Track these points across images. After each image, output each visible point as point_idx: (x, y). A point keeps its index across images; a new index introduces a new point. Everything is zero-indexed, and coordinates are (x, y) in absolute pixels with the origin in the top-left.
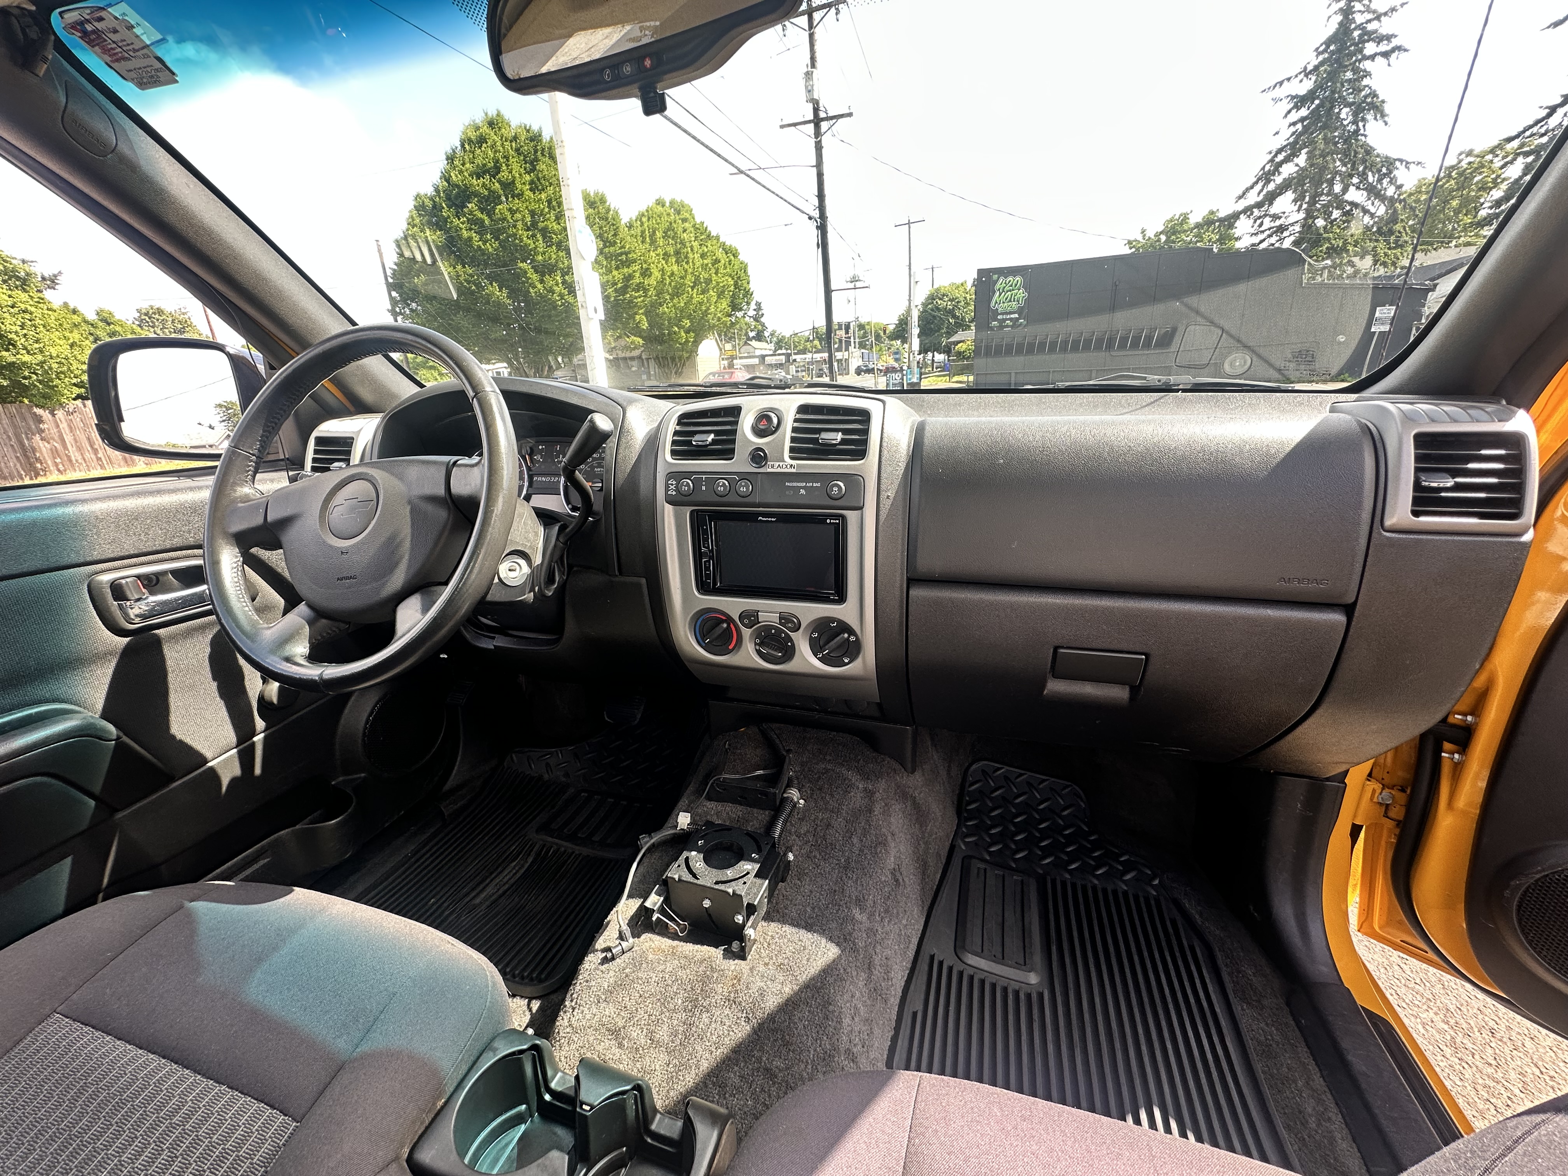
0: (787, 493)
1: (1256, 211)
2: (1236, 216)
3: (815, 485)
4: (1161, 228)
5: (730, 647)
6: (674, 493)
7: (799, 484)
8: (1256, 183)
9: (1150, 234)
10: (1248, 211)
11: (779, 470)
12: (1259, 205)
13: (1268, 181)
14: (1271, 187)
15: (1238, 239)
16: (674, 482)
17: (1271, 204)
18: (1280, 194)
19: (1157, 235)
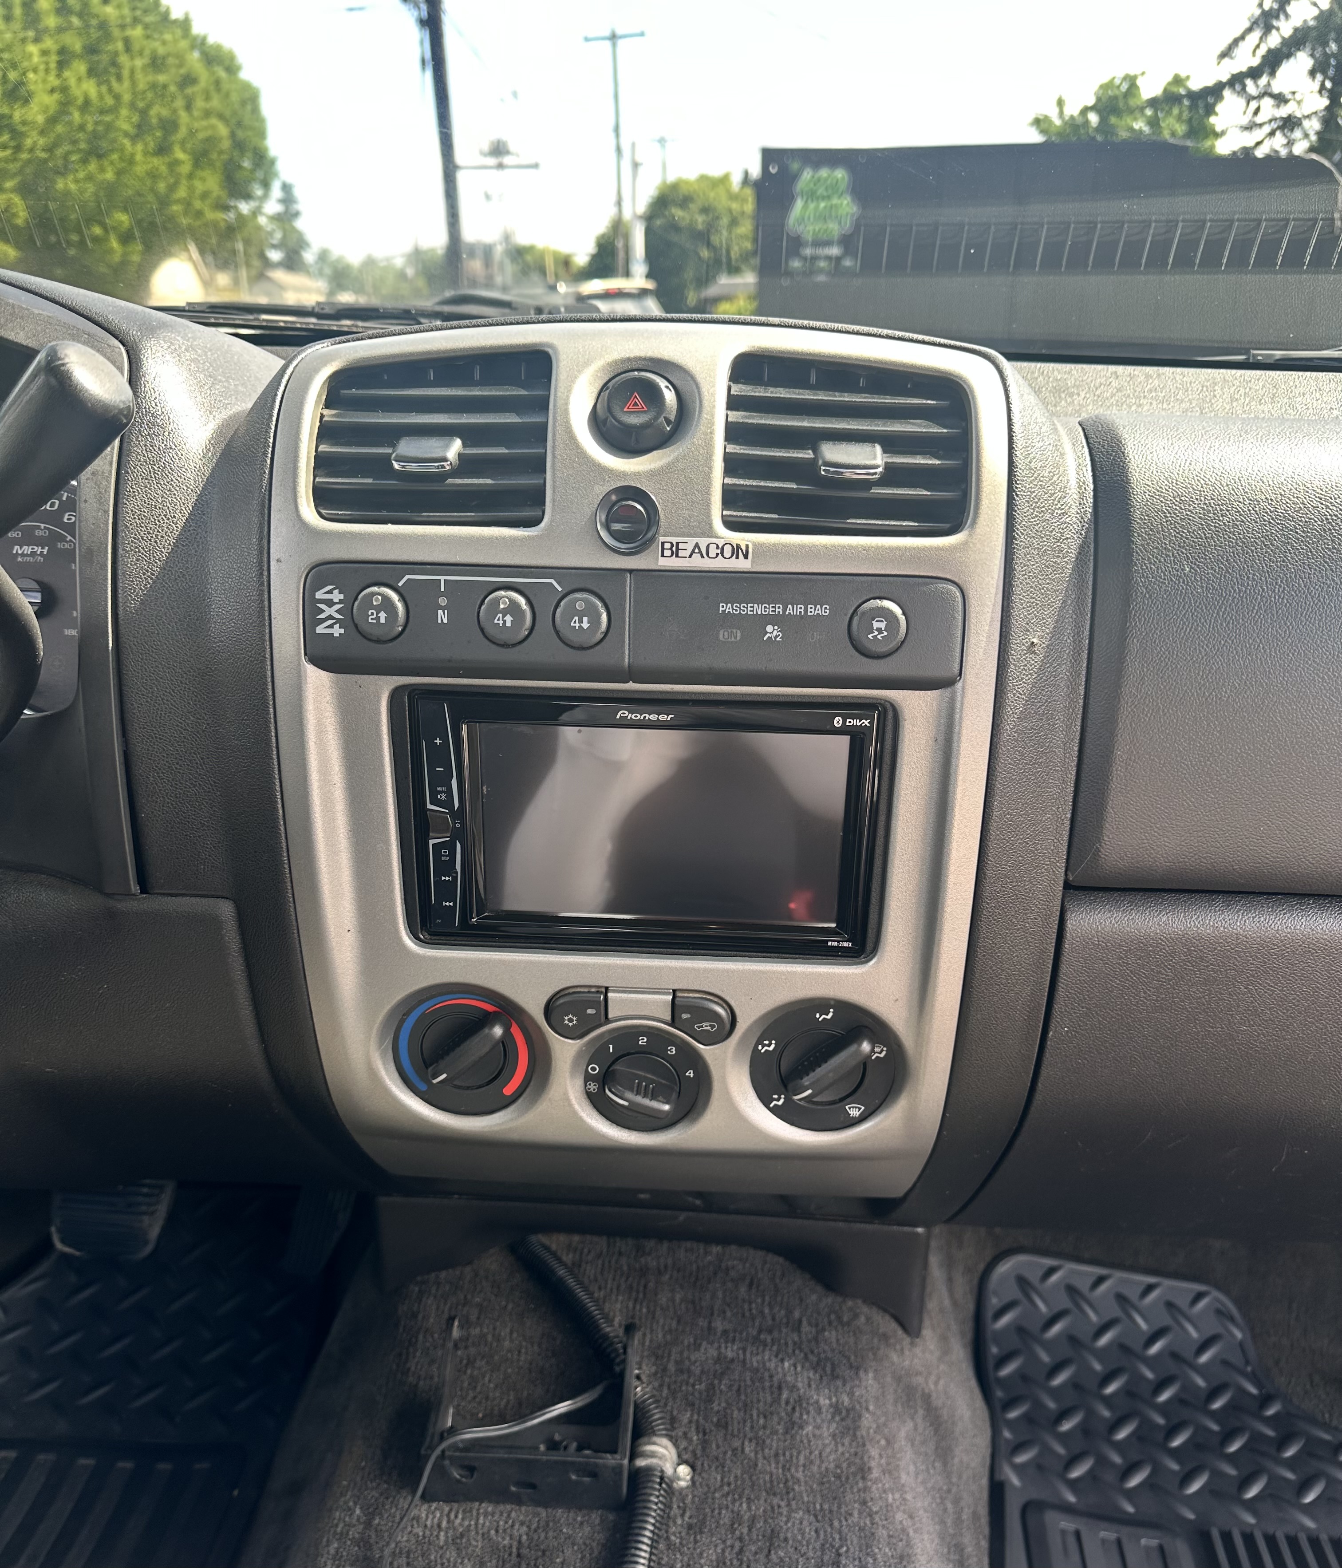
0: (722, 635)
1: (1249, 82)
2: (1215, 92)
3: (812, 610)
4: (1091, 101)
5: (508, 1090)
6: (337, 631)
7: (759, 609)
8: (1250, 30)
9: (1072, 110)
10: (1236, 81)
11: (697, 563)
12: (1254, 73)
13: (1268, 29)
14: (1274, 41)
15: (1217, 135)
16: (337, 596)
17: (1273, 74)
18: (1289, 56)
19: (1085, 111)
